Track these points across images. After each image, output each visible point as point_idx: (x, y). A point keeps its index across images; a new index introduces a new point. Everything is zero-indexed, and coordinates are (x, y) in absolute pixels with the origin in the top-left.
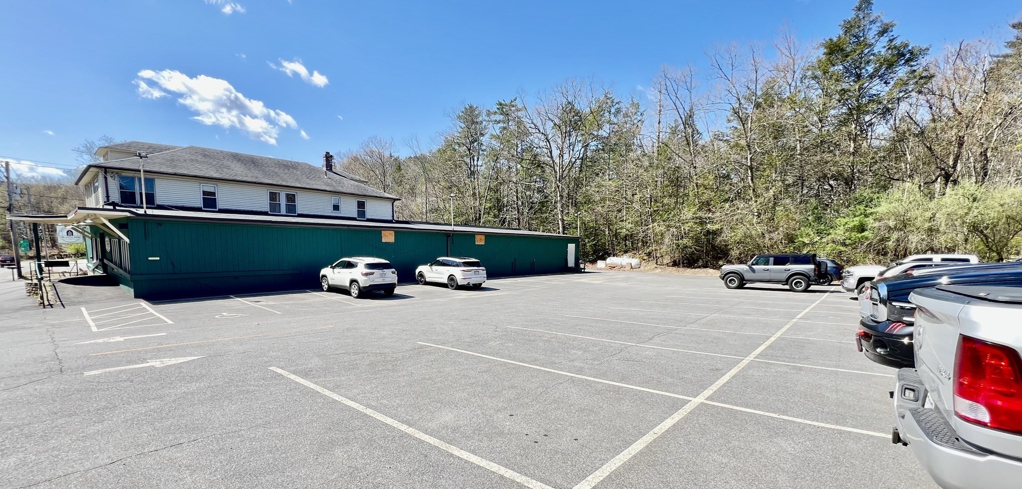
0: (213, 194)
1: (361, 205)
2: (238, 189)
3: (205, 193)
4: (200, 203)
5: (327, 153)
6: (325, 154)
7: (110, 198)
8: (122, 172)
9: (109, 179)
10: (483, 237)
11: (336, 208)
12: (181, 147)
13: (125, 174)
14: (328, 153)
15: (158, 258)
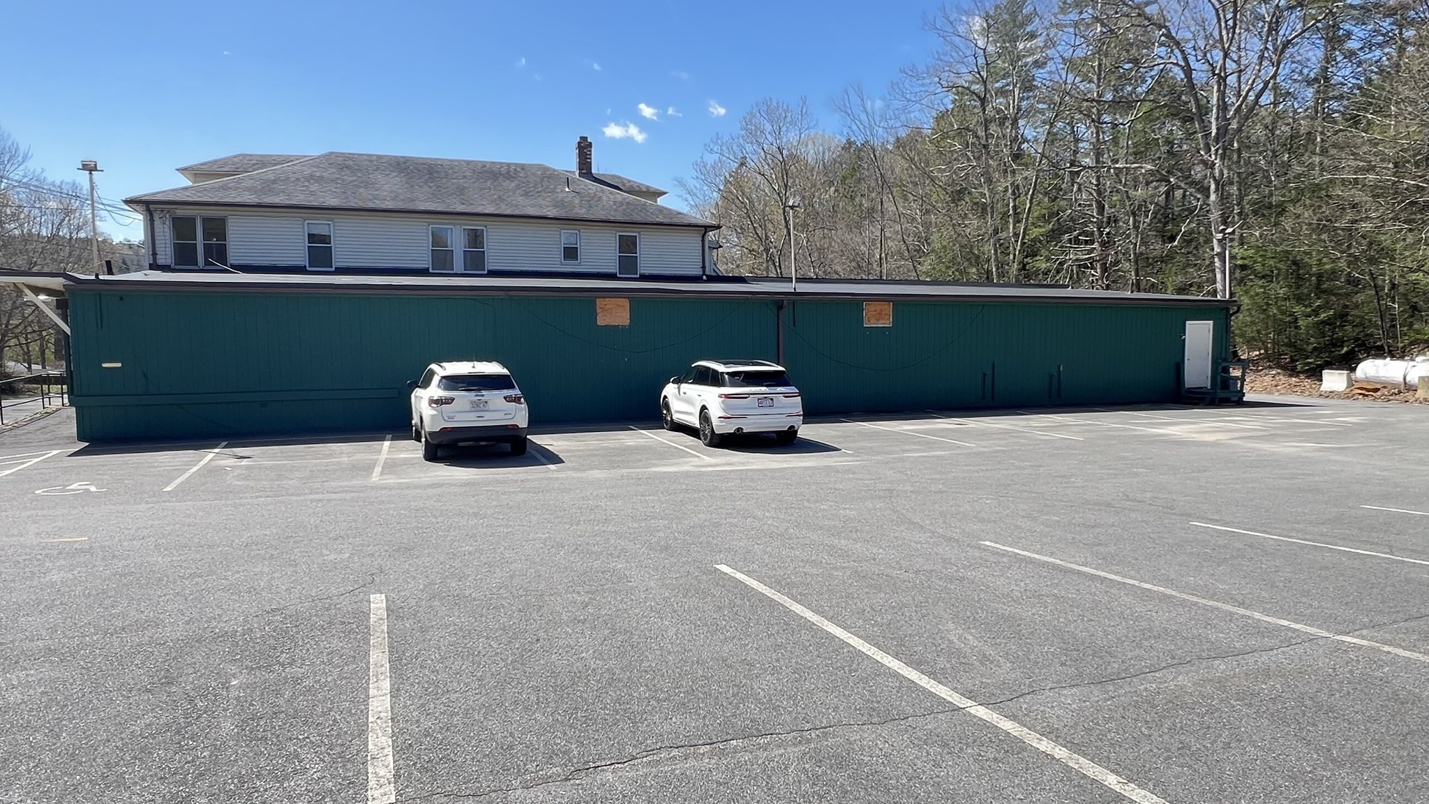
0: (325, 239)
1: (628, 245)
2: (373, 225)
3: (312, 238)
4: (302, 259)
5: (581, 138)
6: (578, 140)
7: (158, 257)
8: (176, 209)
9: (157, 223)
10: (888, 309)
11: (571, 253)
12: (306, 156)
13: (181, 212)
14: (584, 139)
15: (119, 365)
